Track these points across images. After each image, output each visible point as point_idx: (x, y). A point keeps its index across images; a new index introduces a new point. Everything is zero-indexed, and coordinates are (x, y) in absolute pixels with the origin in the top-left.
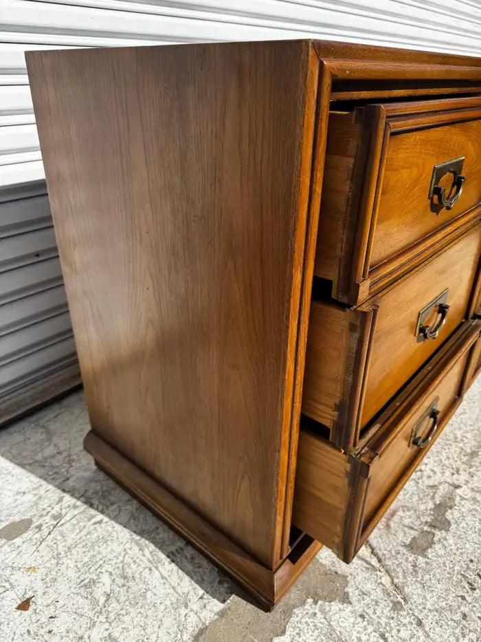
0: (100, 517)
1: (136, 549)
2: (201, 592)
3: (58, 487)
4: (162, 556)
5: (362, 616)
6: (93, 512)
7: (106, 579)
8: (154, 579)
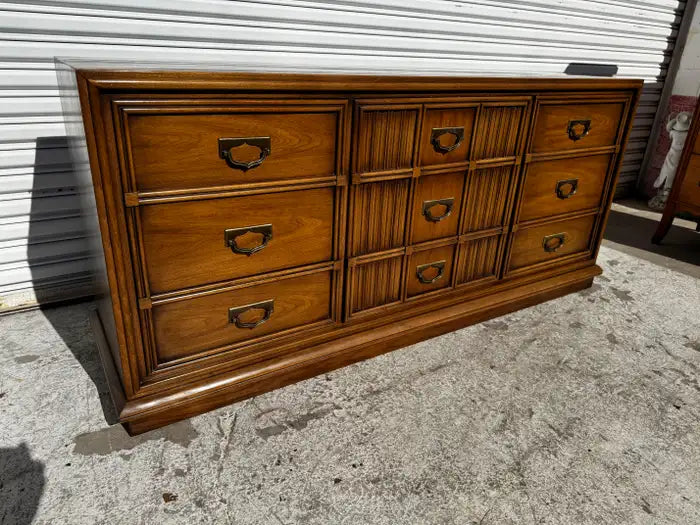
0: (79, 365)
1: (85, 386)
2: (103, 417)
3: (67, 344)
4: (97, 393)
5: (187, 455)
6: (77, 361)
7: (55, 396)
8: (81, 404)
